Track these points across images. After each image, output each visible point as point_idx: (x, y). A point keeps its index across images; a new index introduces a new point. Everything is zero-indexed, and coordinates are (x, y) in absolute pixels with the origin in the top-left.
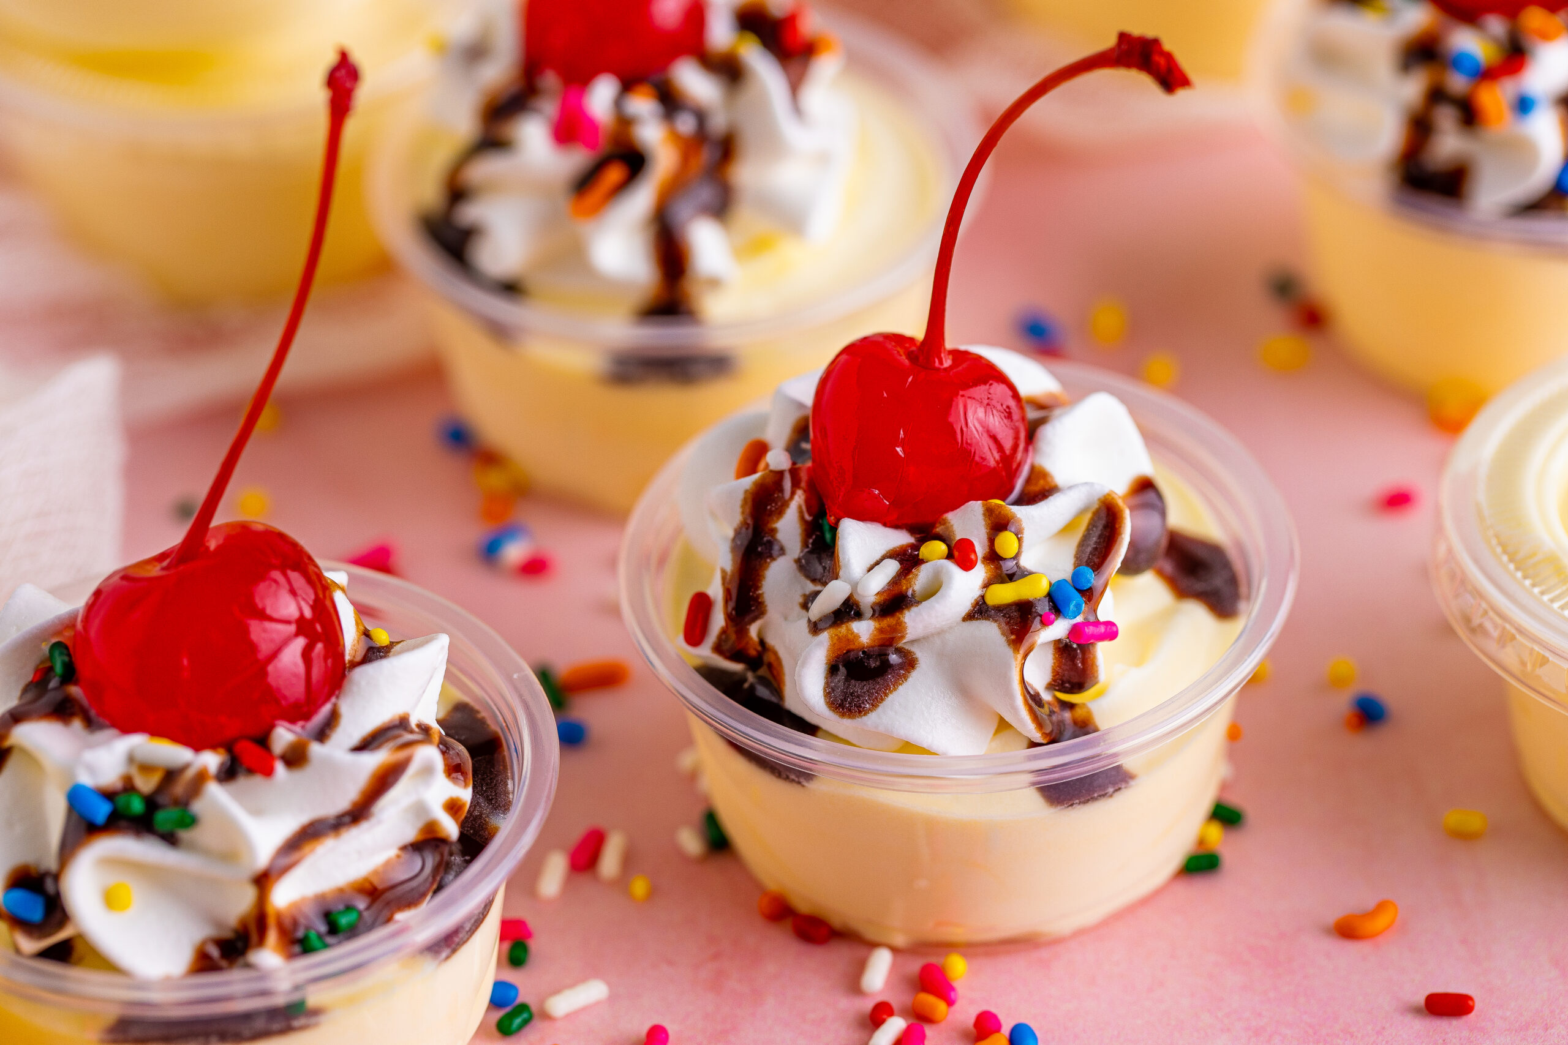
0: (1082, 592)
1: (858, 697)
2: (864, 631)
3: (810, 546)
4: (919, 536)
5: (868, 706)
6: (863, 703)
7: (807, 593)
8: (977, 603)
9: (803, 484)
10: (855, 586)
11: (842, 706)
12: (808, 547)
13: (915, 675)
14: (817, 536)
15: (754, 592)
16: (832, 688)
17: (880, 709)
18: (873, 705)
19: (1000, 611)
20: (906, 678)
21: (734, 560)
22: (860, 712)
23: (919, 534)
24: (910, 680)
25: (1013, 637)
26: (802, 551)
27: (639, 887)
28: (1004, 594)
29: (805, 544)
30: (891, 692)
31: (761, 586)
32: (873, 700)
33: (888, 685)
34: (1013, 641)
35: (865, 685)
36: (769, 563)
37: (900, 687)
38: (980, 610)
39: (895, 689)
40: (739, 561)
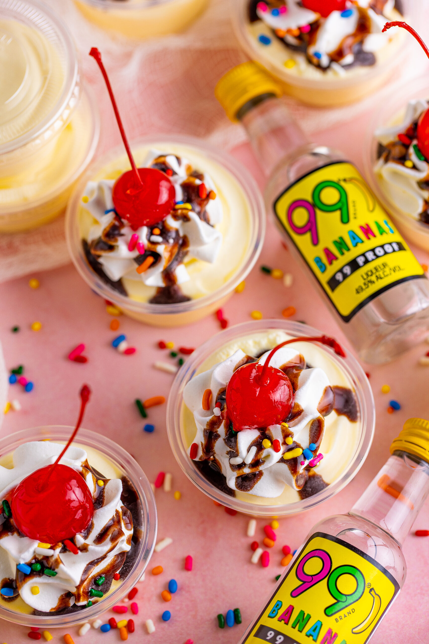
0: (312, 451)
1: (246, 486)
2: (247, 471)
3: (228, 435)
4: (261, 432)
5: (249, 489)
6: (248, 488)
7: (228, 451)
8: (281, 459)
9: (225, 418)
10: (244, 459)
11: (241, 488)
12: (227, 436)
13: (263, 478)
14: (230, 431)
15: (212, 450)
16: (238, 483)
17: (253, 489)
18: (250, 488)
19: (288, 461)
20: (260, 478)
21: (205, 440)
22: (247, 490)
23: (261, 431)
24: (261, 479)
25: (293, 472)
26: (225, 437)
27: (177, 495)
28: (289, 456)
29: (226, 434)
30: (256, 484)
31: (214, 448)
32: (251, 487)
33: (255, 482)
34: (293, 473)
35: (248, 483)
36: (216, 441)
37: (258, 482)
38: (282, 460)
39: (257, 483)
40: (207, 441)
